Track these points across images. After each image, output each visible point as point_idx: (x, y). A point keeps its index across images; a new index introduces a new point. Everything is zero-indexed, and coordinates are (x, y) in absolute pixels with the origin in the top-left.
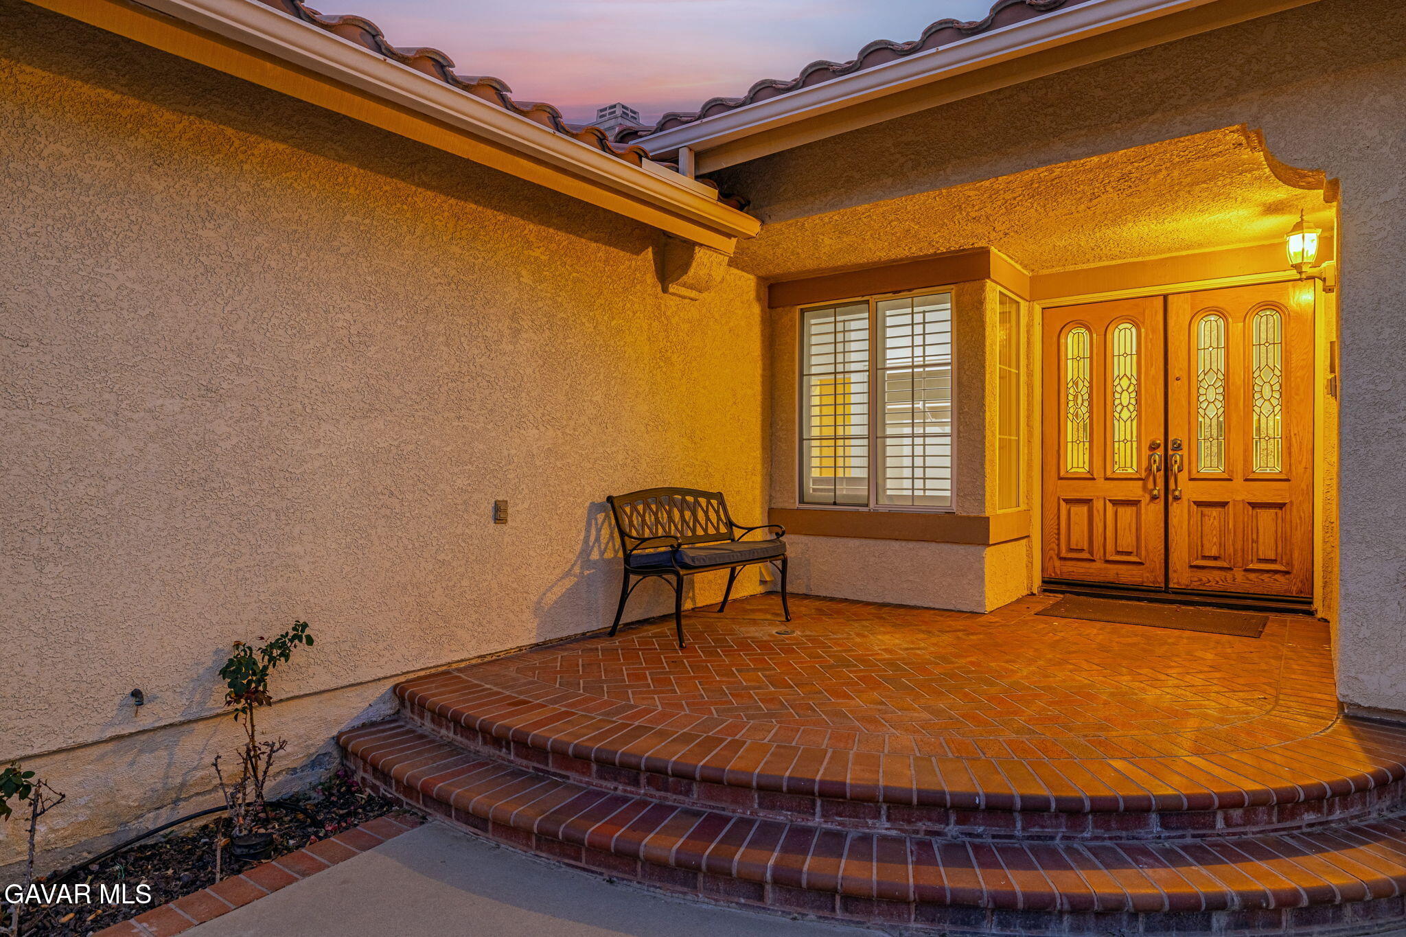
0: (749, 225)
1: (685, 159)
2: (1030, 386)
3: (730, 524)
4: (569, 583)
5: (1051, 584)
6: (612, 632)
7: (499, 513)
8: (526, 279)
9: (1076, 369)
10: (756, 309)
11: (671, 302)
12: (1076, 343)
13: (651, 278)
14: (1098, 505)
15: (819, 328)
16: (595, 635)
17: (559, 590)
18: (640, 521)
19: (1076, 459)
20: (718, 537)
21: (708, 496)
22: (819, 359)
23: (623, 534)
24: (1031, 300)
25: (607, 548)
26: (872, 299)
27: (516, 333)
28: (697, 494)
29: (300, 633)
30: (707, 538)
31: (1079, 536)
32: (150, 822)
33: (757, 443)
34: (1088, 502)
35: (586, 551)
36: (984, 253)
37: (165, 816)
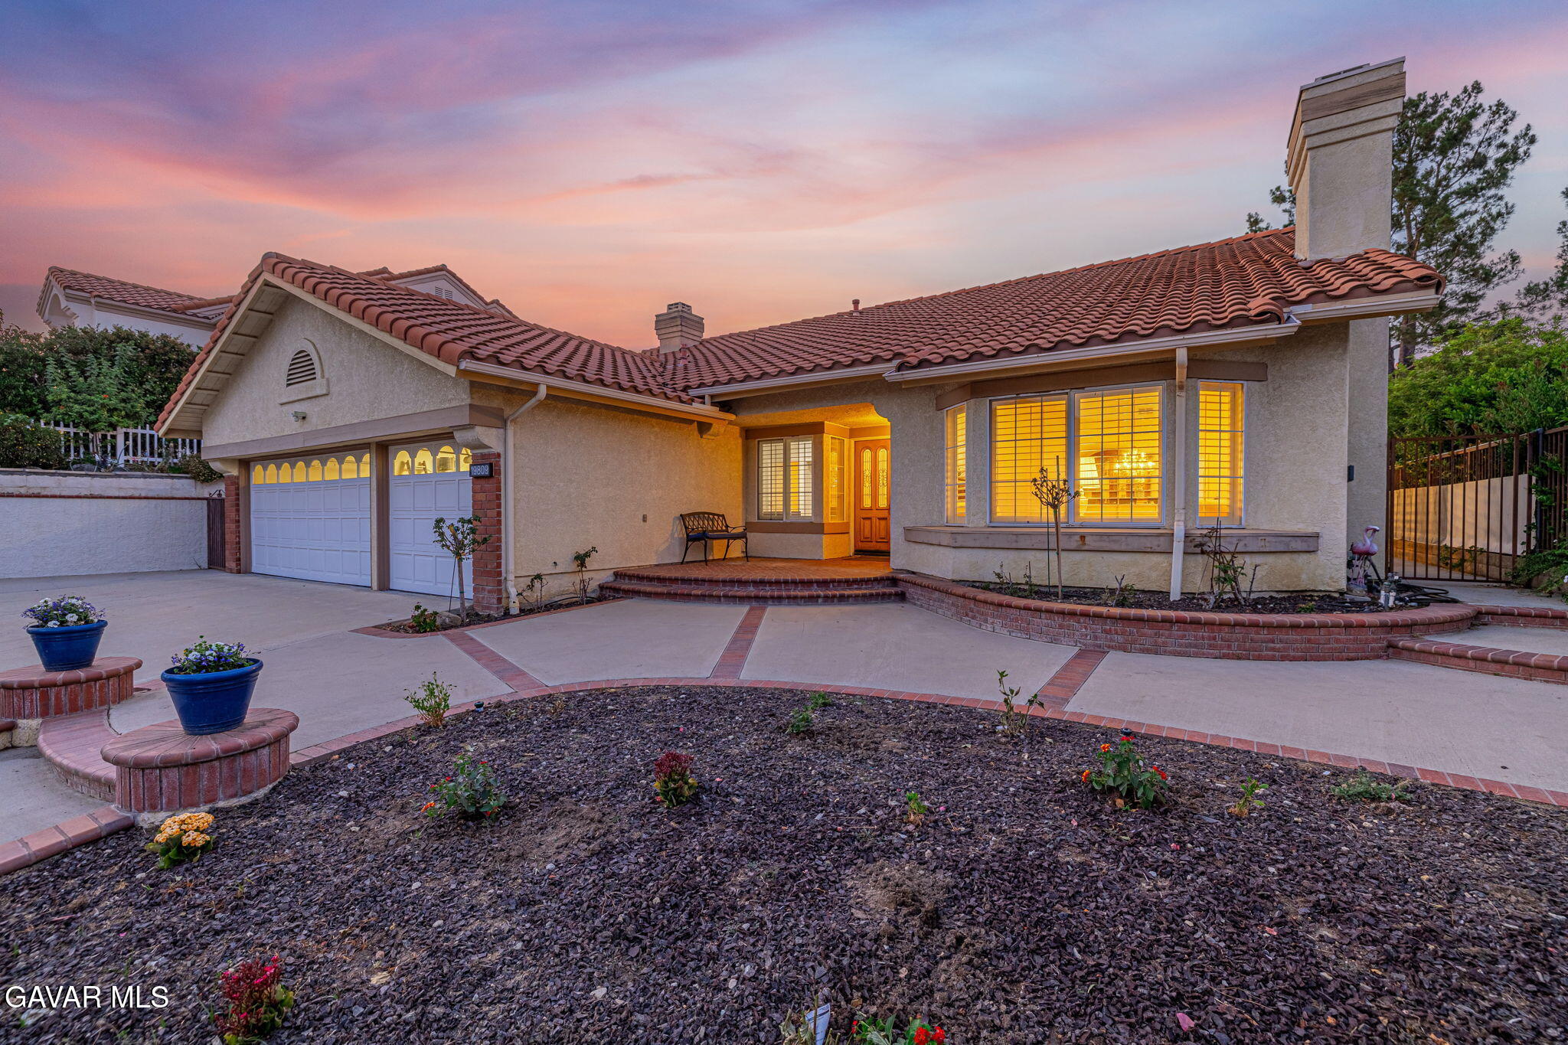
0: (733, 417)
1: (707, 399)
2: (850, 472)
3: (727, 526)
4: (667, 544)
5: (857, 552)
6: (682, 563)
7: (645, 519)
8: (653, 438)
9: (867, 467)
10: (740, 441)
11: (704, 441)
12: (867, 455)
13: (696, 433)
14: (874, 520)
15: (766, 448)
16: (676, 564)
17: (664, 547)
18: (694, 524)
19: (867, 502)
20: (722, 531)
21: (718, 515)
22: (766, 461)
23: (686, 528)
24: (850, 437)
25: (680, 533)
26: (785, 438)
27: (649, 457)
28: (714, 514)
29: (594, 549)
30: (717, 531)
31: (867, 533)
32: (556, 599)
33: (741, 495)
34: (870, 518)
35: (672, 535)
36: (822, 424)
37: (560, 598)
